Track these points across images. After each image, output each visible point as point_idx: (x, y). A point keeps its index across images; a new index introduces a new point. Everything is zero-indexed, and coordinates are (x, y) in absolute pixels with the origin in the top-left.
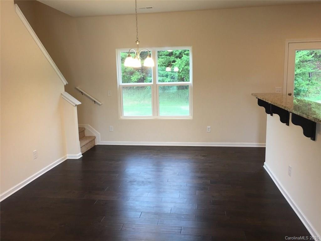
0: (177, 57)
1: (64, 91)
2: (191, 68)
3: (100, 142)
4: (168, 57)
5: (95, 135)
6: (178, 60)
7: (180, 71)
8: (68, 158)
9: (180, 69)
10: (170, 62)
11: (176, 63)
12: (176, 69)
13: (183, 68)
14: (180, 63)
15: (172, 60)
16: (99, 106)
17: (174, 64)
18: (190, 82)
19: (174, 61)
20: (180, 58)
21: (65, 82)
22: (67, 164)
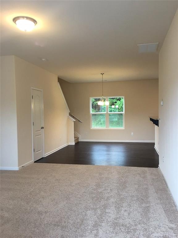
0: (117, 100)
1: (68, 115)
2: (124, 106)
3: (81, 140)
4: (112, 100)
5: (79, 137)
6: (118, 102)
7: (120, 108)
8: (69, 144)
9: (119, 107)
10: (113, 103)
11: (117, 103)
12: (117, 106)
13: (121, 107)
14: (119, 103)
15: (115, 102)
16: (81, 123)
17: (116, 104)
18: (124, 112)
19: (116, 102)
20: (120, 100)
21: (69, 112)
22: (69, 147)
